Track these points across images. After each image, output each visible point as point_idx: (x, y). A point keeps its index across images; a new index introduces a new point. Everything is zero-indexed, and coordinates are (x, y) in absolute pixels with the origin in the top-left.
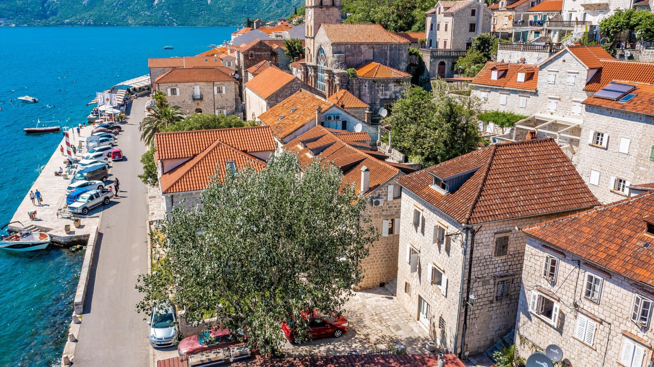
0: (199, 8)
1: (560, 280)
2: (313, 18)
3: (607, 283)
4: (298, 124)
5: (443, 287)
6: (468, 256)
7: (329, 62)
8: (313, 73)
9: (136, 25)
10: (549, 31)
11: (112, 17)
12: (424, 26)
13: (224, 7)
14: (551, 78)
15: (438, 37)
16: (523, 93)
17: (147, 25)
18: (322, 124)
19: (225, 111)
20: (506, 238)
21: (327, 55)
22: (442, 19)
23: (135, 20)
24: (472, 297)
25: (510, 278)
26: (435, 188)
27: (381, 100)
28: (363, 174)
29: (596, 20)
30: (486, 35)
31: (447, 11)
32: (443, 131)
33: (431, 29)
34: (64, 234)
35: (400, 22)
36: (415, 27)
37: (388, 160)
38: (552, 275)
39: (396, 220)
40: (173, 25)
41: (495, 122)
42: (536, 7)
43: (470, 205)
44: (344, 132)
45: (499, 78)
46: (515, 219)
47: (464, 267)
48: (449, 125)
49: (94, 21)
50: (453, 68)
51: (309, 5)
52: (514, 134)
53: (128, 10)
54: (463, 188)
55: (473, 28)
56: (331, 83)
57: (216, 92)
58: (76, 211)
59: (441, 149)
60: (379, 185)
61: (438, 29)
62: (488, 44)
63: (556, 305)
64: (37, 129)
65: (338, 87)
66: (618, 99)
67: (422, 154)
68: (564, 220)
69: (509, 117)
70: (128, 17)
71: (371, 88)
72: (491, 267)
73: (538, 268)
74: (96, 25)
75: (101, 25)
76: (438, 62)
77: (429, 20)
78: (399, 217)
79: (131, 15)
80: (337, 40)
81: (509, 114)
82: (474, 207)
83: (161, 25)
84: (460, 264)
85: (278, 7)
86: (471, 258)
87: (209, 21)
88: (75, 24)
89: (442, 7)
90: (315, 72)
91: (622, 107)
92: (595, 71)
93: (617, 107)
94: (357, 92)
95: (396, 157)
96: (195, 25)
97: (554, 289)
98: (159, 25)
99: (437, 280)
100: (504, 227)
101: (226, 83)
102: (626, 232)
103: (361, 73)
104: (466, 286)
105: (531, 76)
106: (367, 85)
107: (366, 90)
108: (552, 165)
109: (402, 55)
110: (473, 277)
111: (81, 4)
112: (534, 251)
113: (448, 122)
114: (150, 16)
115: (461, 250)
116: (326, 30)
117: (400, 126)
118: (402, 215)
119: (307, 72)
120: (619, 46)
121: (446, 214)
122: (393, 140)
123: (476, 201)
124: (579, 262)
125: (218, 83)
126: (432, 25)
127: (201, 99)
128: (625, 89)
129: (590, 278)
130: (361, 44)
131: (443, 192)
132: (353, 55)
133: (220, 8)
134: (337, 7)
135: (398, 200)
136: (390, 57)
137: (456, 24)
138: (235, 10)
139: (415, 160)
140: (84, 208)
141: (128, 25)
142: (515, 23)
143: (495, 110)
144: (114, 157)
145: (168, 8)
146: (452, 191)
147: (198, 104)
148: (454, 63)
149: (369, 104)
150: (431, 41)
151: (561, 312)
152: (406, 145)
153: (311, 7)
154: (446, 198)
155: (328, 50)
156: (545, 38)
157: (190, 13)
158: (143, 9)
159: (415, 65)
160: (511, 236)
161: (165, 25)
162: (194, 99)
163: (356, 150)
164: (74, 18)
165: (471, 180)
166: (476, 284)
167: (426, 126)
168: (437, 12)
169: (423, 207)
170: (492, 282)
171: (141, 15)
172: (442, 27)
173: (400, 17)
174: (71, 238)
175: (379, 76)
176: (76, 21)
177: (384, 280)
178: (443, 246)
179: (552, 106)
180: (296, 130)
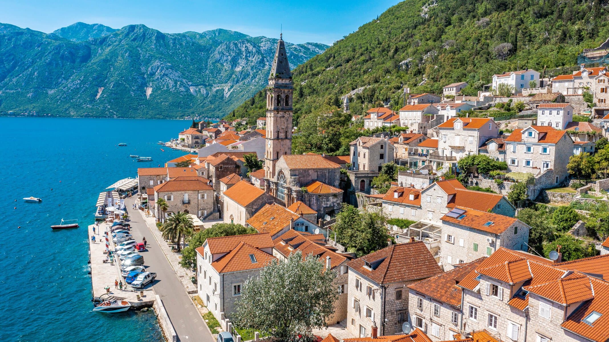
0: (139, 103)
1: (424, 308)
2: (272, 146)
3: (442, 307)
4: (278, 229)
5: (372, 318)
6: (383, 300)
7: (288, 181)
8: (275, 187)
9: (77, 116)
10: (431, 161)
11: (55, 108)
12: (349, 150)
13: (162, 102)
14: (428, 199)
15: (359, 161)
16: (413, 207)
17: (88, 117)
18: (294, 228)
19: (205, 212)
20: (401, 291)
21: (286, 177)
22: (361, 150)
23: (77, 112)
24: (386, 320)
25: (404, 311)
26: (366, 267)
27: (324, 208)
28: (327, 260)
29: (459, 156)
30: (392, 163)
31: (365, 145)
32: (367, 233)
33: (354, 155)
34: (136, 301)
35: (331, 145)
36: (342, 149)
37: (337, 252)
38: (421, 307)
39: (345, 286)
40: (113, 117)
41: (398, 225)
42: (423, 143)
43: (383, 275)
44: (306, 233)
45: (399, 197)
46: (404, 282)
47: (382, 306)
48: (370, 230)
49: (37, 112)
50: (370, 184)
51: (269, 137)
52: (409, 233)
53: (71, 103)
54: (380, 267)
55: (382, 156)
56: (289, 195)
57: (200, 198)
58: (137, 286)
59: (366, 244)
60: (336, 266)
61: (359, 156)
62: (392, 169)
63: (424, 321)
64: (60, 226)
65: (295, 199)
66: (457, 218)
67: (355, 247)
68: (425, 281)
69: (405, 222)
70: (71, 109)
71: (317, 200)
72: (394, 305)
73: (415, 304)
74: (38, 116)
75: (43, 116)
76: (360, 180)
77: (352, 149)
78: (347, 284)
79: (74, 108)
80: (293, 167)
81: (405, 221)
82: (385, 276)
83: (102, 117)
84: (380, 304)
85: (211, 103)
86: (385, 301)
87: (147, 114)
88: (19, 115)
89: (361, 142)
90: (276, 186)
91: (459, 223)
92: (452, 196)
93: (457, 222)
94: (308, 202)
95: (340, 248)
96: (134, 118)
97: (422, 313)
98: (99, 117)
99: (369, 315)
100: (399, 285)
101: (207, 191)
102: (448, 285)
103: (311, 189)
104: (383, 315)
105: (417, 197)
106: (315, 198)
107: (314, 201)
108: (422, 255)
109: (336, 175)
110: (386, 311)
111: (26, 97)
112: (413, 296)
113: (370, 228)
114: (92, 109)
115: (380, 297)
116: (286, 160)
117: (342, 230)
118: (349, 282)
119: (269, 186)
120: (470, 176)
121: (372, 280)
122: (337, 238)
123: (386, 273)
124: (431, 299)
125: (202, 191)
126: (354, 152)
127: (189, 203)
128: (461, 212)
129: (435, 305)
130: (309, 169)
131: (370, 269)
132: (304, 177)
133: (158, 103)
134: (289, 139)
135: (346, 274)
136: (328, 177)
137: (370, 154)
138: (172, 105)
139: (351, 251)
140: (142, 285)
141: (70, 117)
142: (410, 154)
143: (397, 218)
144: (139, 249)
145: (110, 102)
146: (375, 269)
147: (186, 207)
148: (371, 181)
149: (316, 211)
150: (354, 163)
151: (426, 324)
152: (346, 241)
153: (270, 139)
154: (372, 272)
155: (287, 174)
156: (428, 166)
157: (130, 107)
158: (85, 102)
159: (344, 181)
160: (403, 290)
161: (106, 117)
162: (184, 203)
163: (320, 246)
164: (17, 109)
165: (383, 263)
166: (388, 314)
167: (357, 230)
168: (358, 145)
169: (360, 277)
170: (395, 313)
171: (83, 108)
172: (362, 155)
173: (331, 141)
174: (141, 303)
175: (323, 192)
176: (19, 112)
177: (339, 320)
178: (371, 296)
179: (430, 215)
180: (278, 232)
